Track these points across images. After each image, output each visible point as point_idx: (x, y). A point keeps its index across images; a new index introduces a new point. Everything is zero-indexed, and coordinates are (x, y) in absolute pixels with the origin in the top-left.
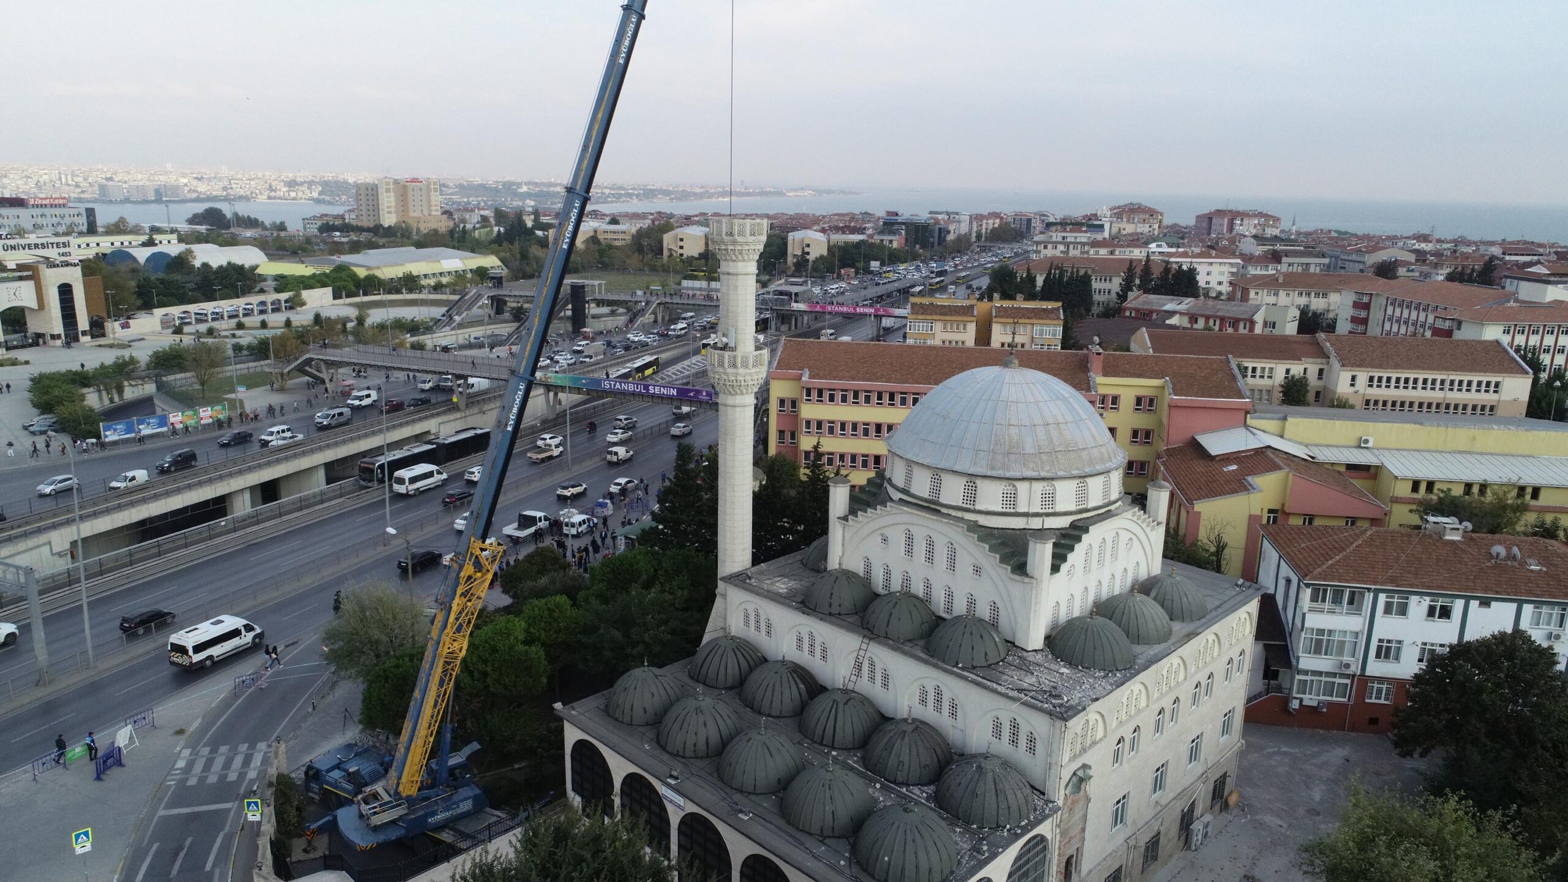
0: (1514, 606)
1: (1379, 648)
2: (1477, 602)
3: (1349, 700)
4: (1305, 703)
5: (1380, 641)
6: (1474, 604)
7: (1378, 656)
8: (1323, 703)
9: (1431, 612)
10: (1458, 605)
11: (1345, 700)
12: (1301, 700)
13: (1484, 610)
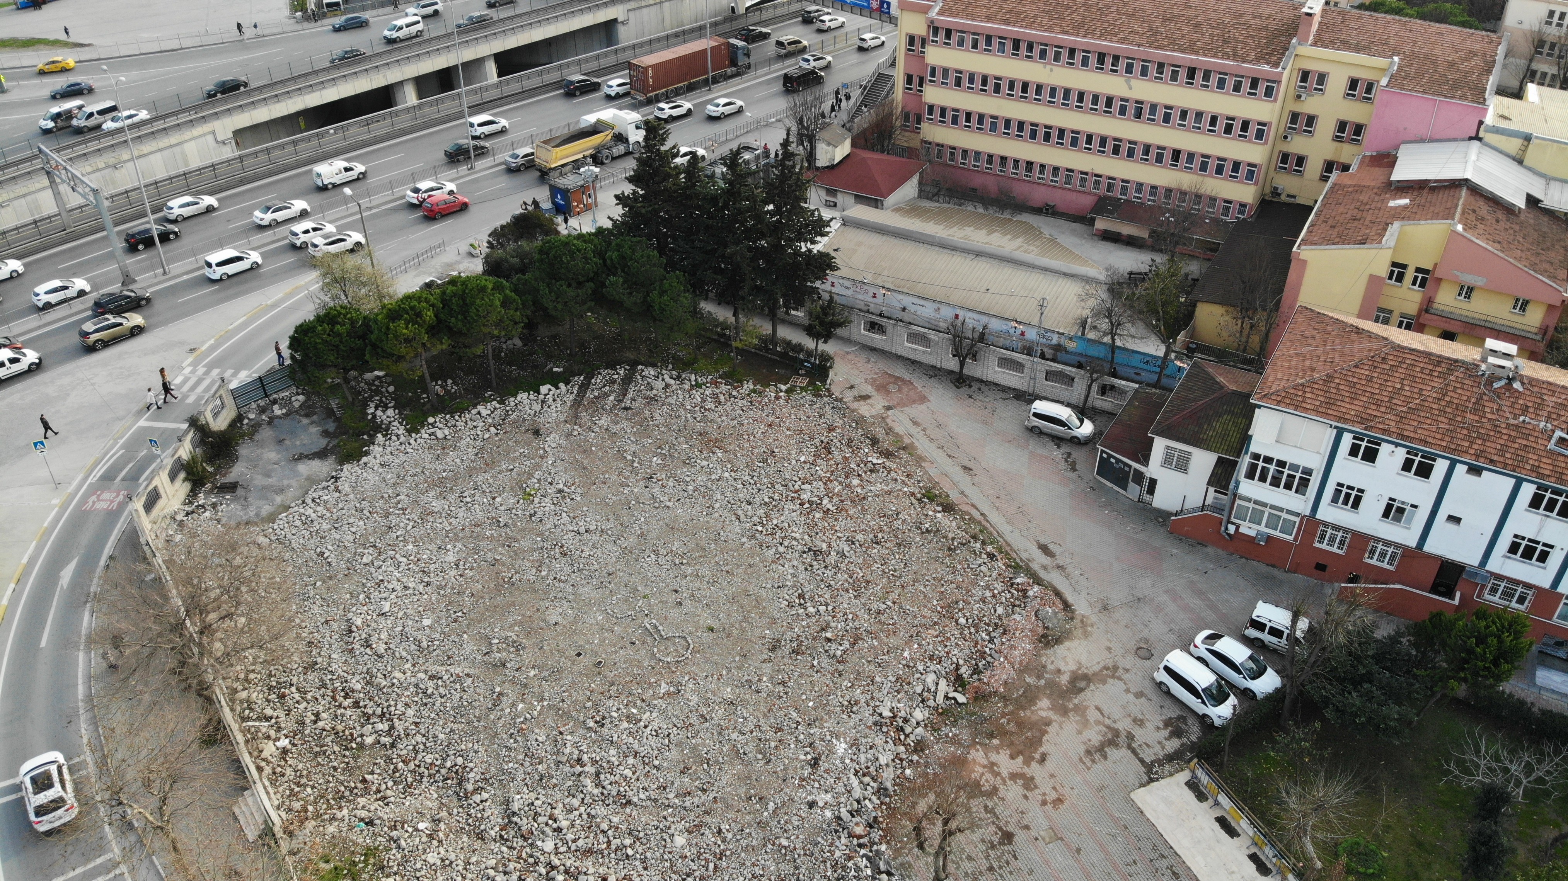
0: (1512, 481)
1: (1338, 492)
2: (1466, 467)
3: (1296, 539)
4: (1241, 530)
5: (1341, 485)
6: (1461, 469)
7: (1335, 500)
8: (1262, 535)
9: (1407, 466)
10: (1440, 467)
11: (1291, 538)
12: (1238, 527)
13: (1473, 478)
